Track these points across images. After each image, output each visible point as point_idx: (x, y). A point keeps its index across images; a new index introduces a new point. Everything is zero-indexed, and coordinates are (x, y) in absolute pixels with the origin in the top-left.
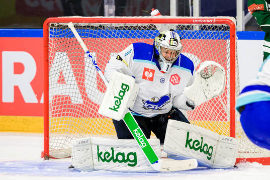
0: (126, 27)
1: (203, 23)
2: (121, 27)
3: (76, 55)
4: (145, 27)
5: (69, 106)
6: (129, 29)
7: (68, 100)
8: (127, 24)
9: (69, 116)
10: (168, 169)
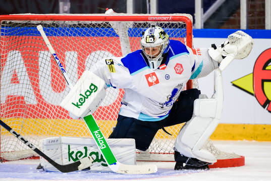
0: (80, 24)
1: (159, 20)
2: (74, 25)
3: (28, 53)
4: (99, 25)
5: (21, 106)
6: (83, 27)
7: (21, 100)
8: (81, 22)
9: (21, 117)
10: (126, 172)
